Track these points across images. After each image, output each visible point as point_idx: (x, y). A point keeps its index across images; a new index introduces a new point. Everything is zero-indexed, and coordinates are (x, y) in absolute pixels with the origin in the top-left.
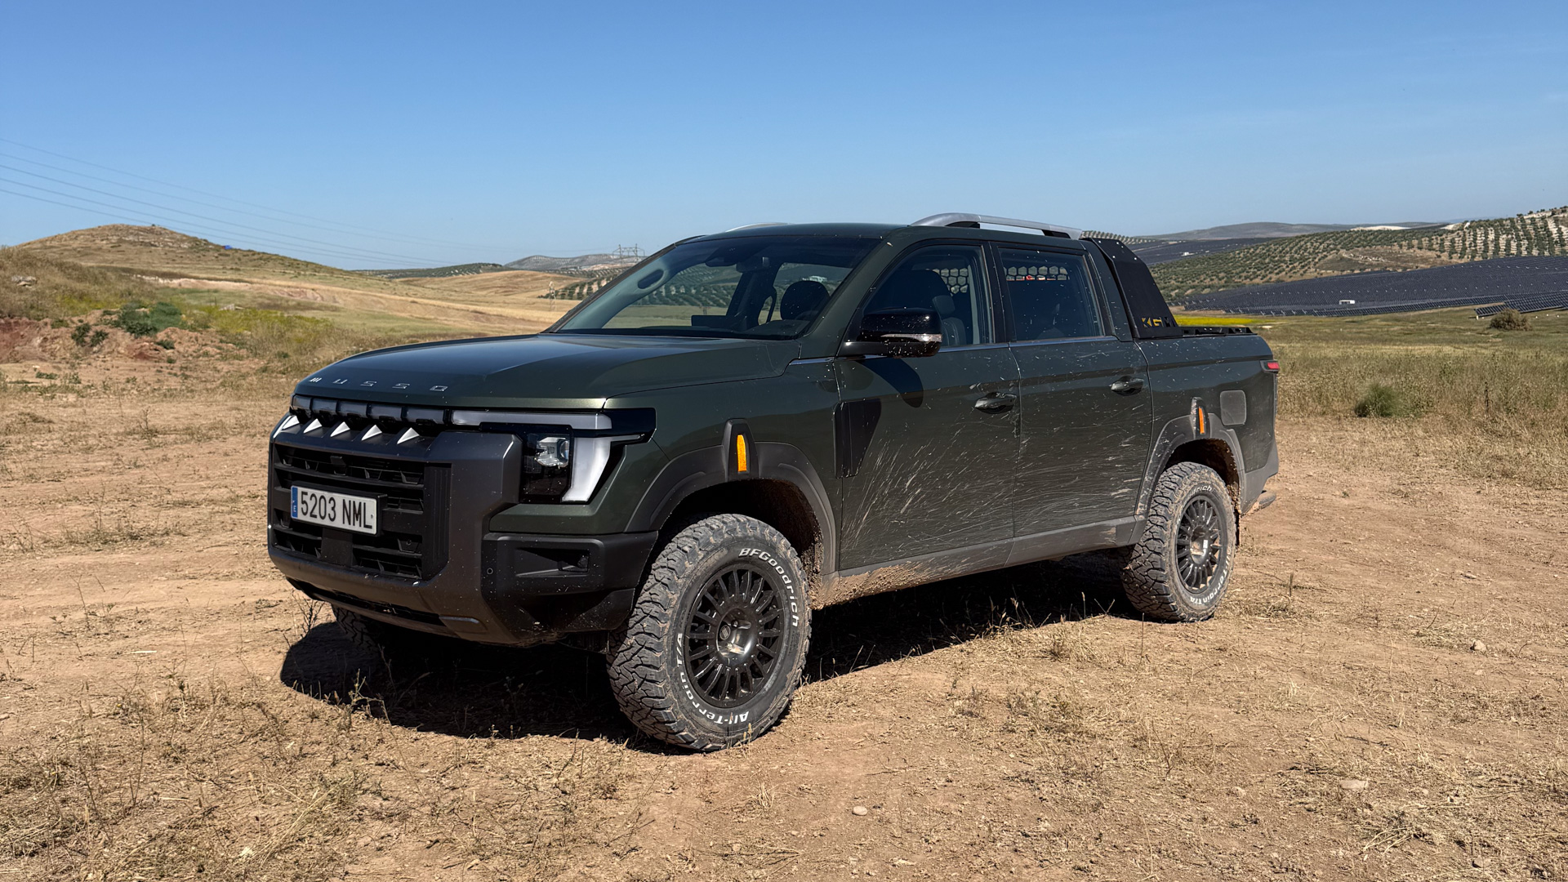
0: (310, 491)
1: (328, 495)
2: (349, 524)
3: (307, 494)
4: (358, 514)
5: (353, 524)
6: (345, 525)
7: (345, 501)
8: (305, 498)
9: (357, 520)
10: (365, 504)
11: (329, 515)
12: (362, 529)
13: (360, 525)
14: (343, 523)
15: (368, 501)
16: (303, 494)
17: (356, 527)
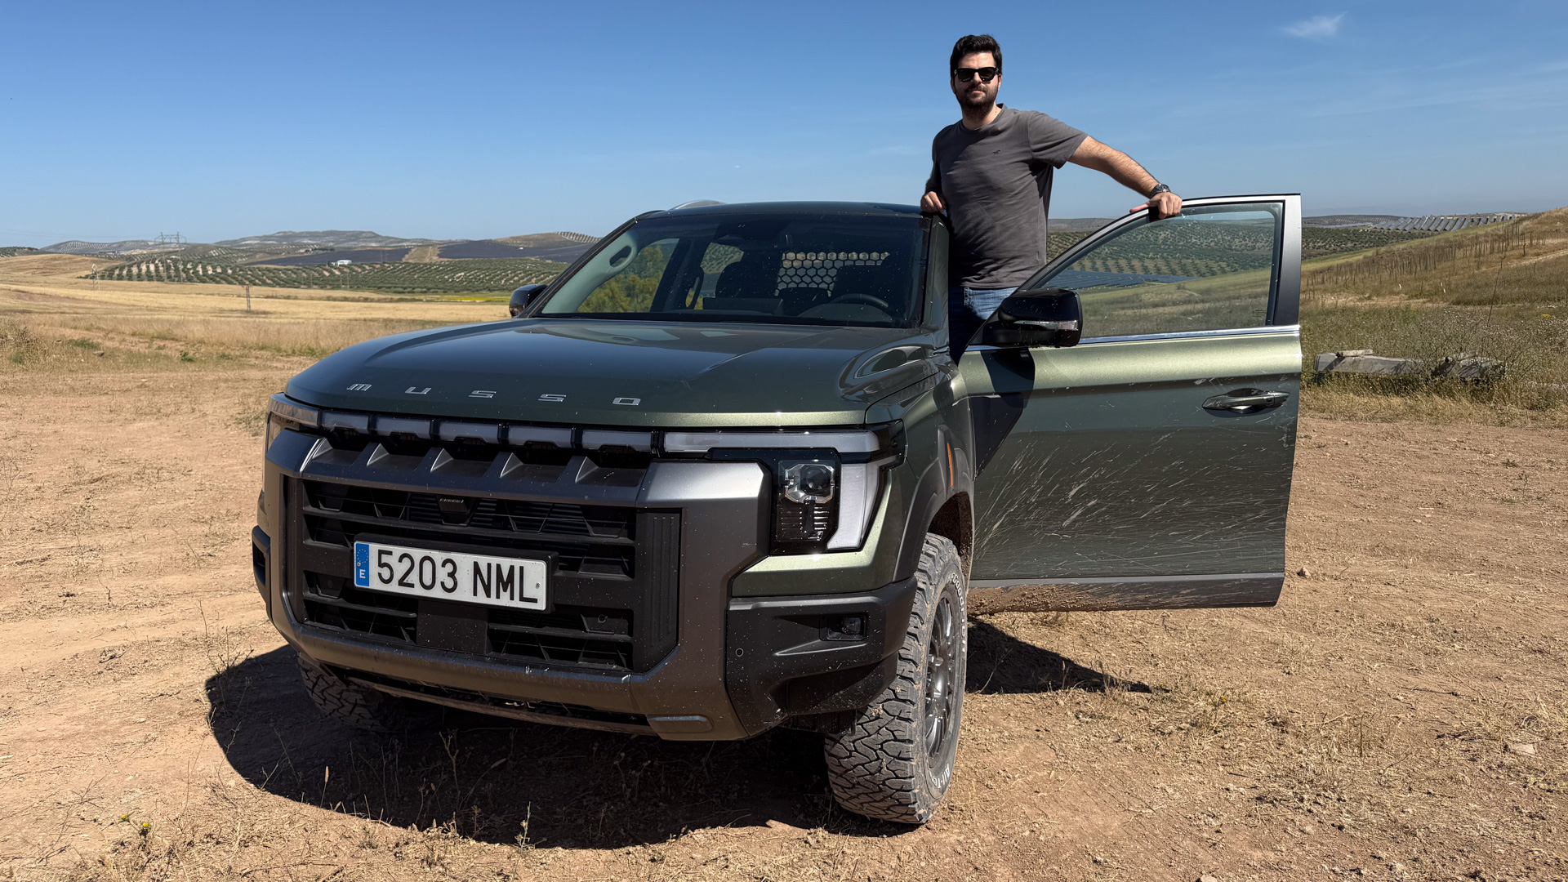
0: (398, 551)
1: (438, 556)
2: (488, 595)
3: (390, 553)
4: (506, 582)
5: (498, 597)
6: (481, 598)
7: (476, 564)
8: (385, 559)
9: (505, 590)
10: (522, 569)
11: (442, 584)
12: (517, 603)
13: (512, 598)
14: (475, 594)
15: (528, 564)
16: (381, 552)
17: (504, 601)
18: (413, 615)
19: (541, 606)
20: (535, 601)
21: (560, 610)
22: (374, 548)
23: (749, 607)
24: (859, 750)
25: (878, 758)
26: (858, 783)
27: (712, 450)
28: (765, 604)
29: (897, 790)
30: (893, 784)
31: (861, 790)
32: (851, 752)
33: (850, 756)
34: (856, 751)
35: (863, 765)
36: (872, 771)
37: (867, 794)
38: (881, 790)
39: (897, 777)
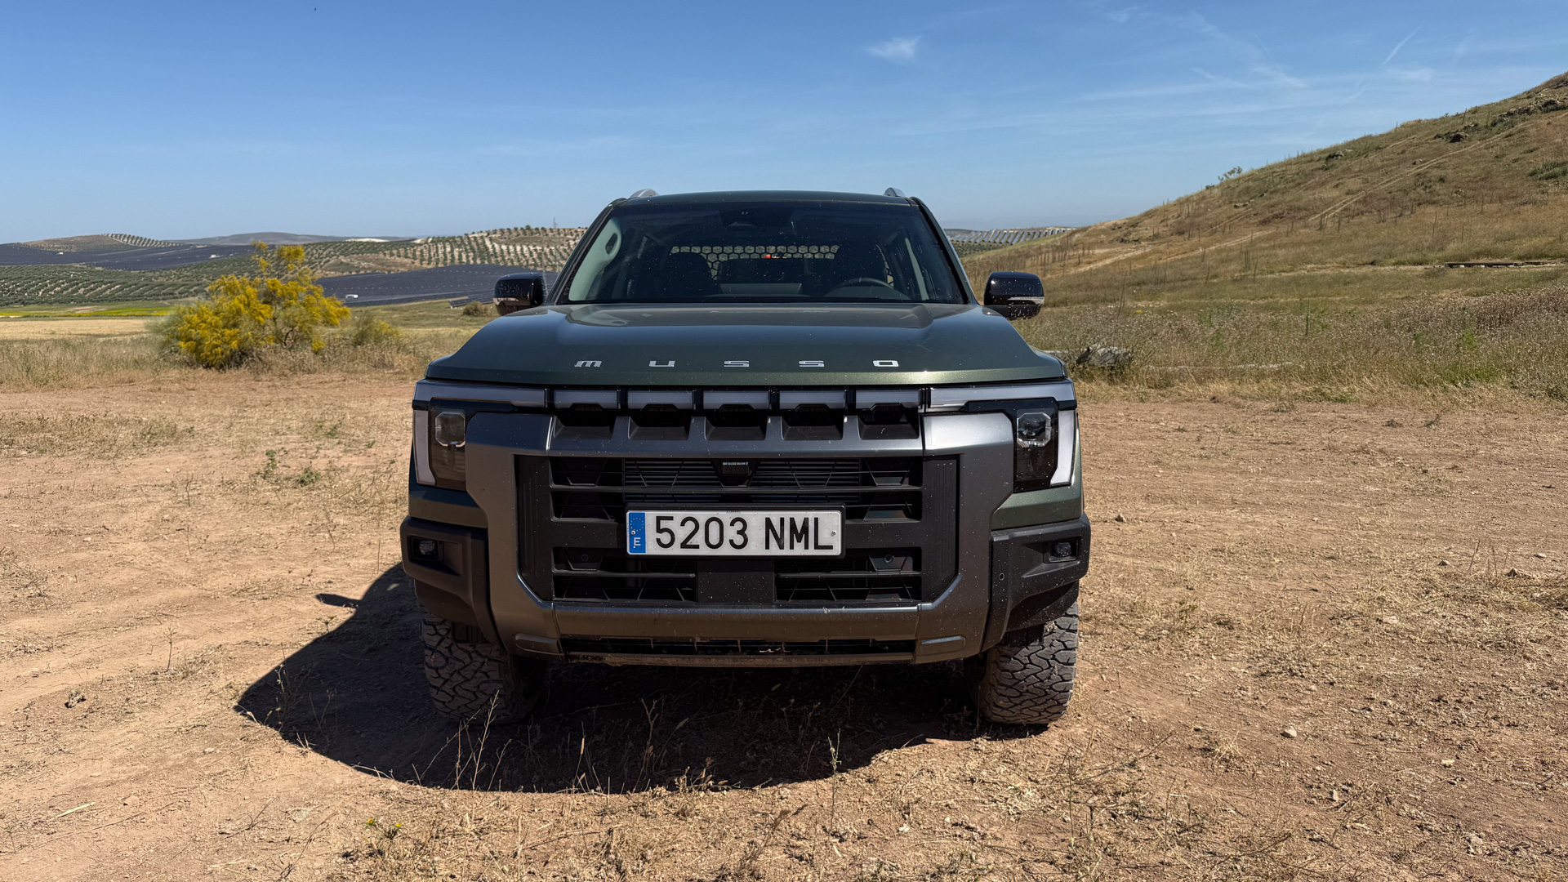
0: (679, 515)
1: (726, 516)
2: (781, 547)
3: (671, 518)
4: (800, 533)
5: (792, 547)
6: (774, 550)
7: (768, 521)
8: (664, 524)
9: (799, 541)
10: (816, 520)
11: (731, 542)
12: (812, 552)
13: (806, 547)
14: (767, 547)
15: (822, 515)
16: (659, 519)
17: (799, 550)
18: (692, 575)
19: (837, 551)
20: (831, 547)
21: (854, 556)
22: (650, 517)
23: (1006, 538)
24: (1034, 662)
25: (1050, 666)
26: (1027, 691)
27: (968, 403)
28: (1019, 533)
29: (1060, 692)
30: (1058, 687)
31: (1028, 696)
32: (1025, 665)
33: (1025, 668)
34: (1031, 663)
35: (1035, 675)
36: (1042, 679)
37: (1031, 700)
38: (1046, 694)
39: (1064, 681)
